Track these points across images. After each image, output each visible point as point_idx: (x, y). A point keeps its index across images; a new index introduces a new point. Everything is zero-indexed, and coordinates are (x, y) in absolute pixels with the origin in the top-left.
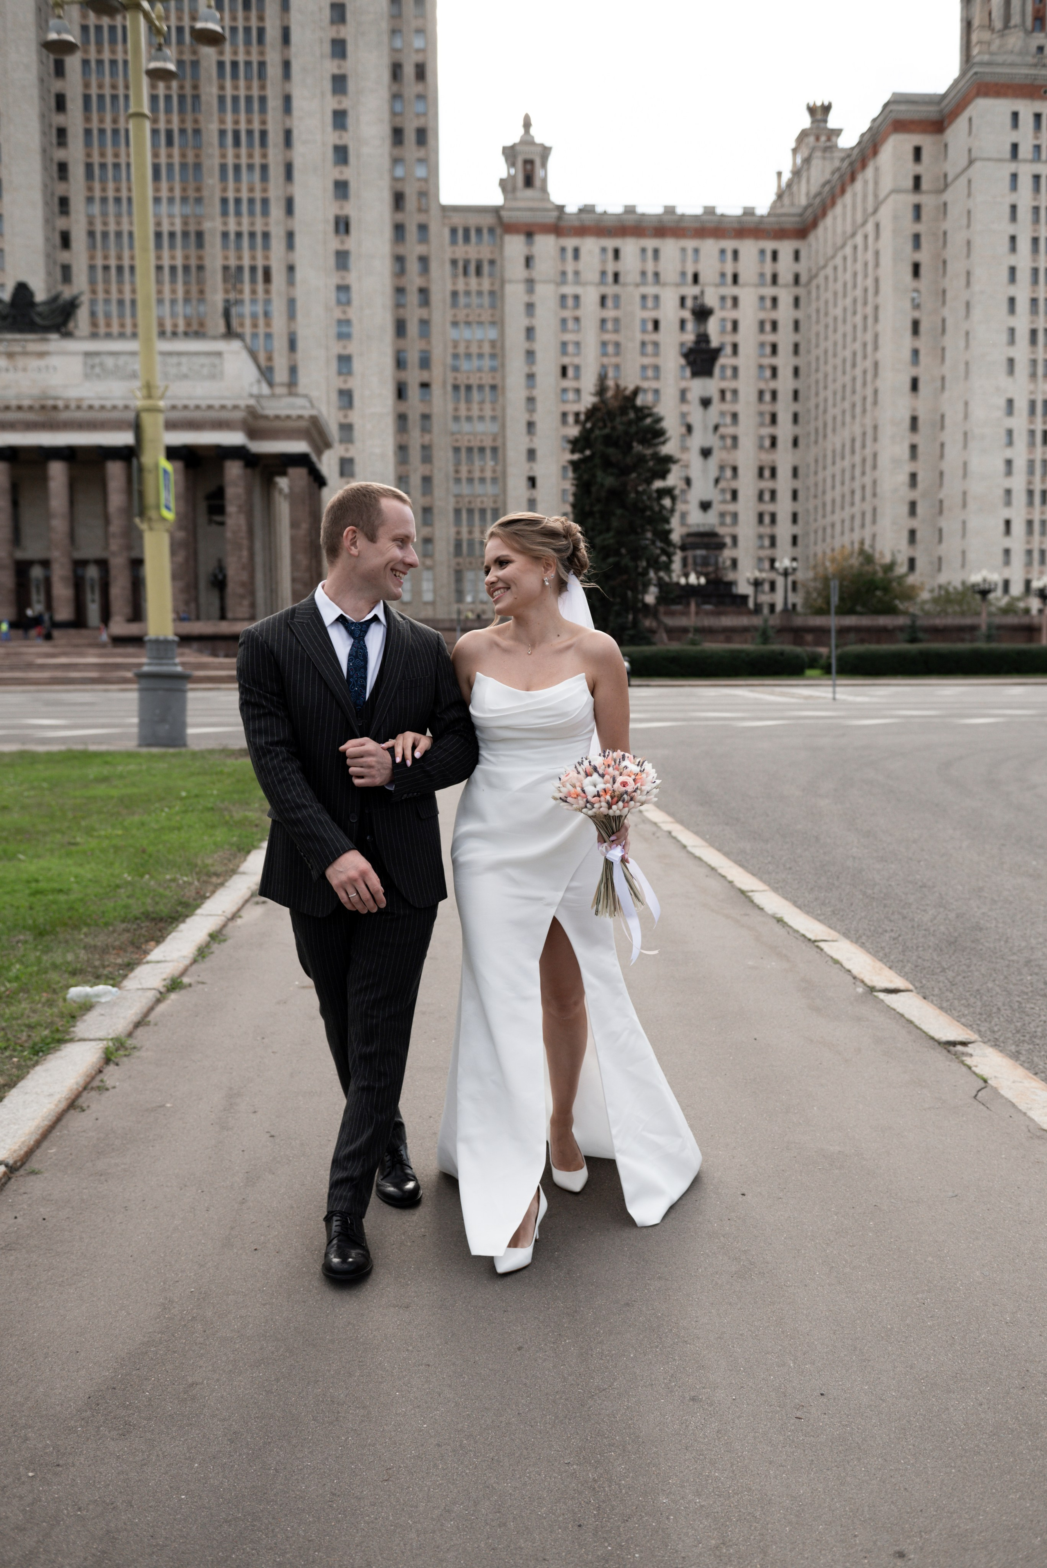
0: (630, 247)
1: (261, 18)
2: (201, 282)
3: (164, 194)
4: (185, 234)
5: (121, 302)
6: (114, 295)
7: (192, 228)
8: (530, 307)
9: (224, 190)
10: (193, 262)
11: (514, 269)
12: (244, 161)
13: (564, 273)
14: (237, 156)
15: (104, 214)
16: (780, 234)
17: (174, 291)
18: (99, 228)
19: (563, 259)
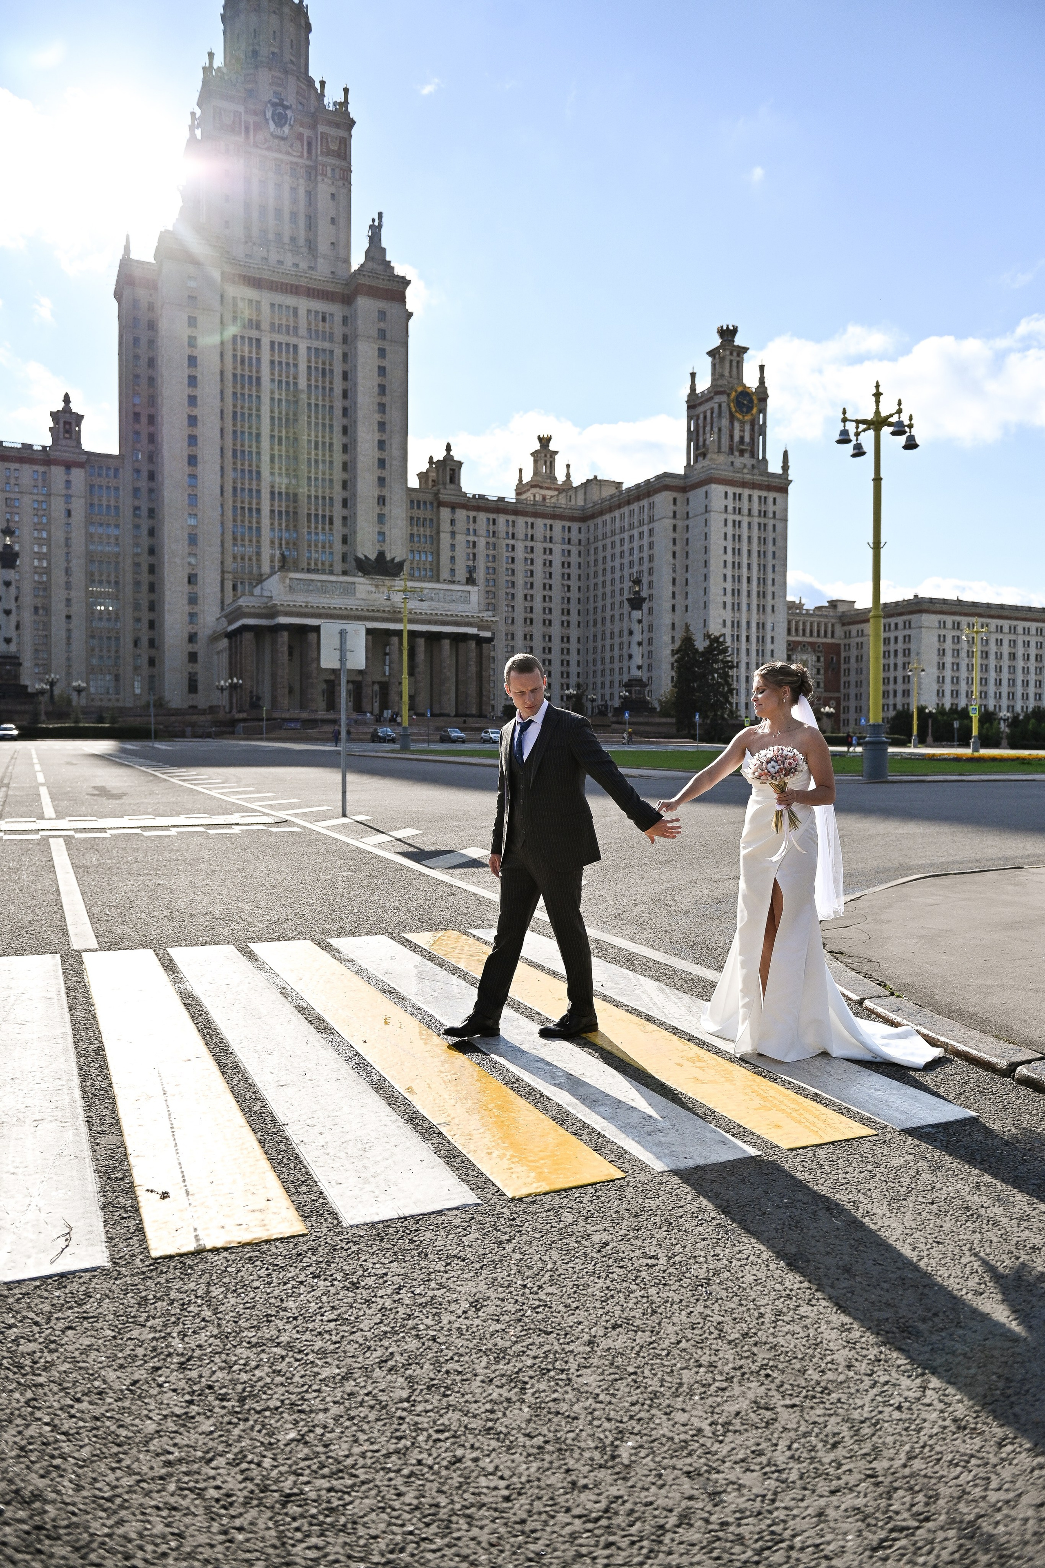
0: (501, 519)
1: (331, 383)
2: (296, 520)
3: (276, 471)
4: (287, 494)
5: (250, 528)
6: (247, 524)
7: (291, 491)
8: (453, 546)
9: (309, 472)
10: (291, 510)
11: (445, 526)
12: (320, 458)
13: (468, 530)
14: (317, 455)
15: (243, 478)
16: (572, 519)
17: (280, 524)
18: (239, 486)
19: (468, 522)
